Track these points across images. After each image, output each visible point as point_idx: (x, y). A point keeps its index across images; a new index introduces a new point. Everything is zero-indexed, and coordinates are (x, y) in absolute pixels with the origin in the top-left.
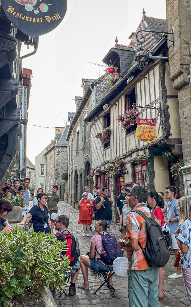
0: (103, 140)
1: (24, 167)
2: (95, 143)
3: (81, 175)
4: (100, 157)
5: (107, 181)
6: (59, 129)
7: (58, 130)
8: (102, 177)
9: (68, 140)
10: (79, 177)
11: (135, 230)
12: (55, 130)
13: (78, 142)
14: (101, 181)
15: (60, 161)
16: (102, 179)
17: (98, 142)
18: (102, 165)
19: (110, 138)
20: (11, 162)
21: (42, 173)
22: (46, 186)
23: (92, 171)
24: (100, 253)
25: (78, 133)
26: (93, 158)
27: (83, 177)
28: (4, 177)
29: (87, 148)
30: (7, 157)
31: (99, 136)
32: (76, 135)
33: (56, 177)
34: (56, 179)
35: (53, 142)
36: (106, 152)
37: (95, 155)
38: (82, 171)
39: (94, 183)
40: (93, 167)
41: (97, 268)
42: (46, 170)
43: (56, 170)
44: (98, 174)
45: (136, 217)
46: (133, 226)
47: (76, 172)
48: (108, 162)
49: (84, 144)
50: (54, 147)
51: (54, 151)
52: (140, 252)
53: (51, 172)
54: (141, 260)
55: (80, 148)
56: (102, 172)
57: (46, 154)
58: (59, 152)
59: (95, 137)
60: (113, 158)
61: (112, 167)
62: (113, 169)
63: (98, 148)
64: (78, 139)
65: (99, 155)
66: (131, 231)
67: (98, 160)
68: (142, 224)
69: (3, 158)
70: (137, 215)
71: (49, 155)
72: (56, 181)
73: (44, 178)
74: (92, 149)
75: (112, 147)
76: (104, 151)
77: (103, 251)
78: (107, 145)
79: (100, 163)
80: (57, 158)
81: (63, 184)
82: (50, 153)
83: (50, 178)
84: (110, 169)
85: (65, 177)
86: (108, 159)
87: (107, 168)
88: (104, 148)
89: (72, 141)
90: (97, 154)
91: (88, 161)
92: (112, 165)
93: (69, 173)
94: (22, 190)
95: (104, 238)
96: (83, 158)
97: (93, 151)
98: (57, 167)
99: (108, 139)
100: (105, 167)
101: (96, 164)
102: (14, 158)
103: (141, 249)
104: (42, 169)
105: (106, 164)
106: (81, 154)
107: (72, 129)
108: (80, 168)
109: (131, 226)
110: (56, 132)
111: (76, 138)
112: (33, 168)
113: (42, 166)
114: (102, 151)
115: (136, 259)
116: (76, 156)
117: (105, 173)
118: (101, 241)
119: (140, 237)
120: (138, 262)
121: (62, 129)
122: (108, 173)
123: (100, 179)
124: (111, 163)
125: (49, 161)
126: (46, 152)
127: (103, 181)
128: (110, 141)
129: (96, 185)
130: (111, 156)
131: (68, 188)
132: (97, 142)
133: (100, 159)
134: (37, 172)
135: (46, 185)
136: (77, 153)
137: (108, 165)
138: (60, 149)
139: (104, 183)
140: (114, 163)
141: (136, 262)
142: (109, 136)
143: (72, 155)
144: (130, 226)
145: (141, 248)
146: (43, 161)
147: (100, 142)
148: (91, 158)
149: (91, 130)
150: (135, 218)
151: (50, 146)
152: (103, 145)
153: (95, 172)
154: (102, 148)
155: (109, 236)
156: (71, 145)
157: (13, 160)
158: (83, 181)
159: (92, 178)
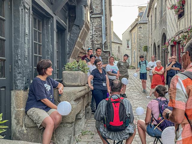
0: (177, 10)
1: (106, 40)
2: (170, 15)
3: (159, 46)
4: (174, 28)
5: (182, 49)
6: (142, 8)
7: (140, 9)
8: (176, 46)
9: (148, 16)
10: (157, 48)
11: (180, 97)
12: (138, 9)
13: (156, 17)
14: (175, 51)
15: (143, 36)
16: (176, 48)
17: (173, 13)
18: (176, 35)
19: (184, 8)
20: (81, 32)
21: (128, 47)
22: (131, 58)
23: (167, 42)
24: (157, 119)
25: (156, 8)
26: (168, 30)
27: (160, 48)
28: (75, 46)
29: (163, 21)
30: (76, 28)
31: (173, 7)
32: (154, 11)
33: (139, 49)
34: (139, 51)
35: (137, 20)
36: (180, 22)
37: (170, 27)
38: (159, 43)
39: (169, 52)
40: (168, 38)
41: (154, 134)
42: (131, 44)
43: (139, 44)
44: (173, 44)
45: (183, 81)
46: (178, 93)
47: (155, 44)
48: (182, 32)
49: (161, 17)
50: (137, 24)
51: (137, 27)
52: (187, 128)
53: (135, 46)
54: (188, 138)
55: (158, 22)
56: (176, 42)
57: (131, 31)
58: (140, 28)
59: (170, 8)
60: (187, 27)
61: (186, 36)
62: (186, 38)
63: (173, 19)
64: (156, 14)
65: (174, 26)
66: (175, 99)
67: (172, 30)
68: (190, 90)
69: (73, 28)
70: (185, 78)
71: (133, 31)
72: (139, 53)
73: (130, 51)
74: (168, 21)
75: (186, 16)
76: (178, 21)
77: (159, 117)
78: (181, 15)
79: (175, 34)
80: (140, 33)
81: (145, 55)
82: (134, 30)
83: (134, 50)
84: (184, 38)
85: (146, 49)
86: (182, 28)
87: (181, 38)
88: (179, 19)
89: (151, 16)
90: (172, 25)
91: (164, 34)
92: (186, 34)
93: (150, 46)
94: (92, 58)
95: (161, 104)
96: (160, 31)
97: (168, 23)
98: (140, 42)
99: (182, 9)
100: (179, 37)
101: (171, 35)
102: (83, 28)
103: (189, 124)
104: (128, 44)
105: (180, 34)
106: (159, 28)
107: (151, 6)
108: (158, 40)
109: (176, 92)
110: (139, 11)
111: (154, 14)
112: (121, 43)
113: (128, 41)
114: (177, 22)
115: (181, 136)
116: (154, 30)
117: (179, 43)
118: (158, 106)
119: (188, 108)
120: (183, 140)
121: (144, 8)
122: (181, 42)
123: (175, 48)
124: (185, 32)
125: (133, 36)
126: (131, 29)
127: (177, 50)
128: (184, 11)
129: (171, 54)
130: (185, 26)
131: (149, 58)
132: (171, 14)
133: (175, 30)
134: (124, 47)
135: (131, 56)
136: (156, 27)
137: (182, 34)
138: (142, 26)
139: (179, 52)
140: (187, 32)
141: (180, 140)
142: (183, 5)
143: (152, 29)
144: (173, 93)
145: (188, 122)
146: (128, 37)
147: (174, 13)
148: (166, 29)
149: (166, 3)
150: (182, 83)
151: (133, 24)
152: (178, 15)
153: (170, 42)
154: (177, 19)
155: (166, 102)
156: (150, 21)
157: (82, 30)
158: (160, 51)
159: (167, 48)
